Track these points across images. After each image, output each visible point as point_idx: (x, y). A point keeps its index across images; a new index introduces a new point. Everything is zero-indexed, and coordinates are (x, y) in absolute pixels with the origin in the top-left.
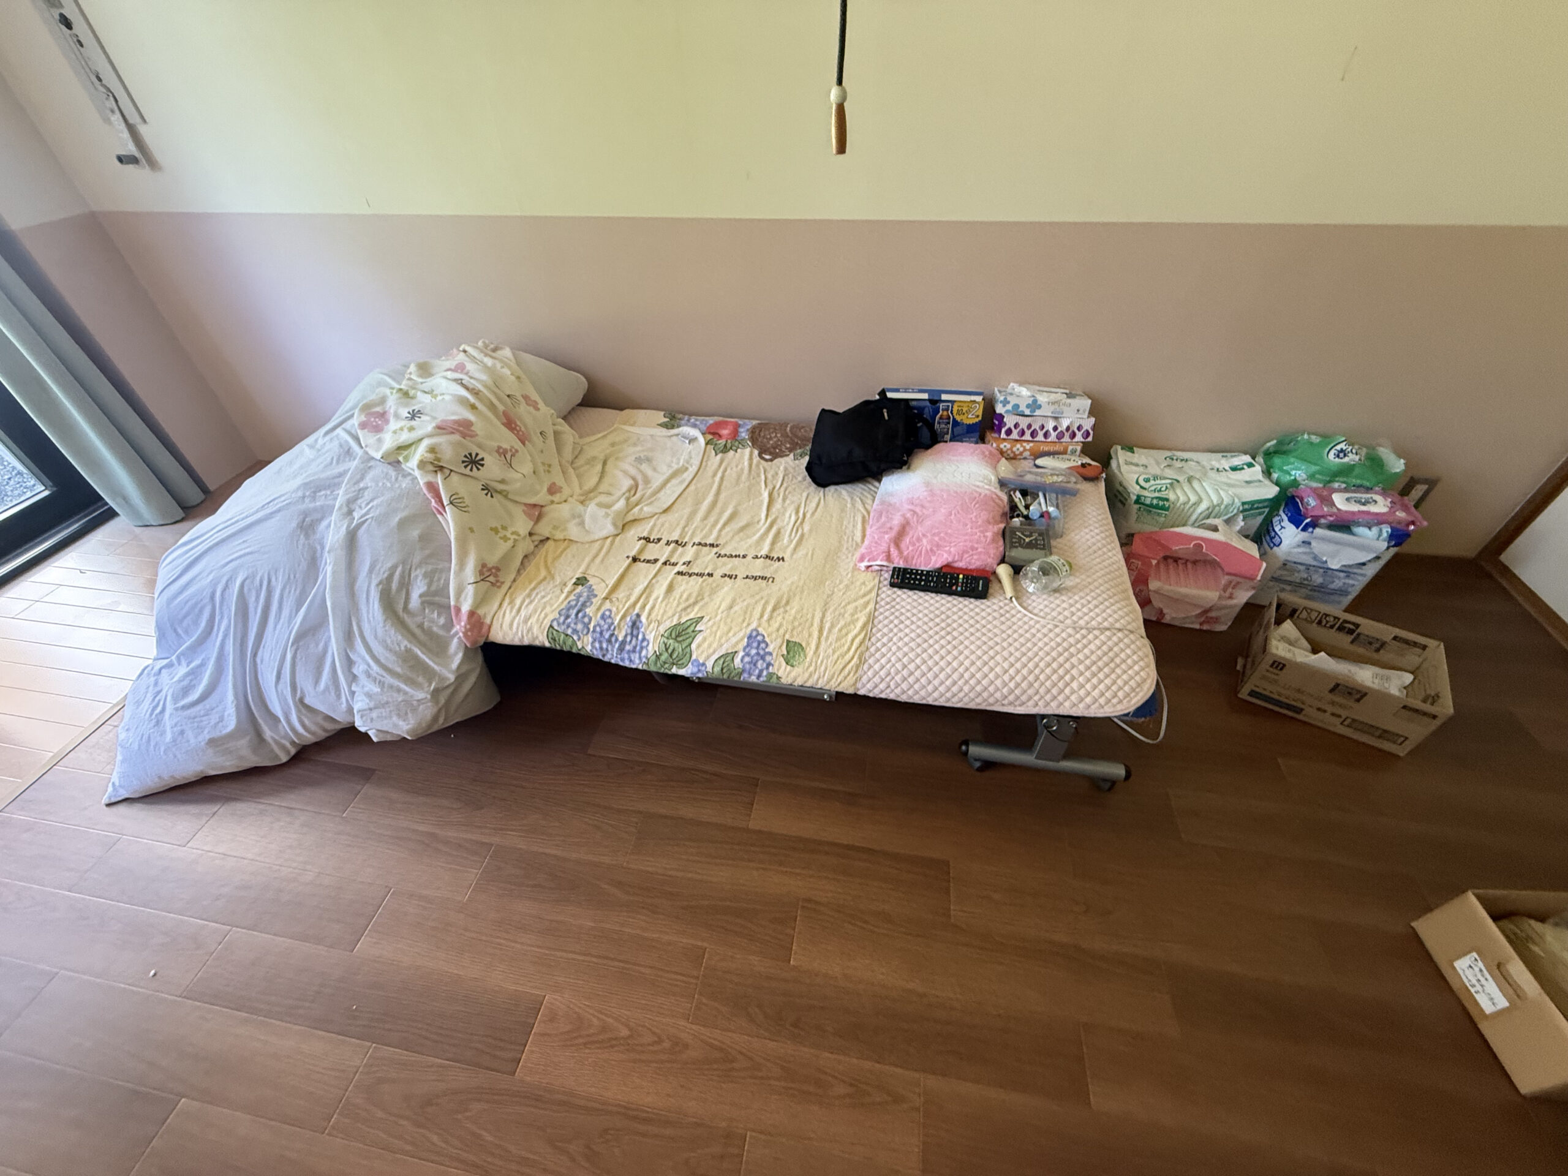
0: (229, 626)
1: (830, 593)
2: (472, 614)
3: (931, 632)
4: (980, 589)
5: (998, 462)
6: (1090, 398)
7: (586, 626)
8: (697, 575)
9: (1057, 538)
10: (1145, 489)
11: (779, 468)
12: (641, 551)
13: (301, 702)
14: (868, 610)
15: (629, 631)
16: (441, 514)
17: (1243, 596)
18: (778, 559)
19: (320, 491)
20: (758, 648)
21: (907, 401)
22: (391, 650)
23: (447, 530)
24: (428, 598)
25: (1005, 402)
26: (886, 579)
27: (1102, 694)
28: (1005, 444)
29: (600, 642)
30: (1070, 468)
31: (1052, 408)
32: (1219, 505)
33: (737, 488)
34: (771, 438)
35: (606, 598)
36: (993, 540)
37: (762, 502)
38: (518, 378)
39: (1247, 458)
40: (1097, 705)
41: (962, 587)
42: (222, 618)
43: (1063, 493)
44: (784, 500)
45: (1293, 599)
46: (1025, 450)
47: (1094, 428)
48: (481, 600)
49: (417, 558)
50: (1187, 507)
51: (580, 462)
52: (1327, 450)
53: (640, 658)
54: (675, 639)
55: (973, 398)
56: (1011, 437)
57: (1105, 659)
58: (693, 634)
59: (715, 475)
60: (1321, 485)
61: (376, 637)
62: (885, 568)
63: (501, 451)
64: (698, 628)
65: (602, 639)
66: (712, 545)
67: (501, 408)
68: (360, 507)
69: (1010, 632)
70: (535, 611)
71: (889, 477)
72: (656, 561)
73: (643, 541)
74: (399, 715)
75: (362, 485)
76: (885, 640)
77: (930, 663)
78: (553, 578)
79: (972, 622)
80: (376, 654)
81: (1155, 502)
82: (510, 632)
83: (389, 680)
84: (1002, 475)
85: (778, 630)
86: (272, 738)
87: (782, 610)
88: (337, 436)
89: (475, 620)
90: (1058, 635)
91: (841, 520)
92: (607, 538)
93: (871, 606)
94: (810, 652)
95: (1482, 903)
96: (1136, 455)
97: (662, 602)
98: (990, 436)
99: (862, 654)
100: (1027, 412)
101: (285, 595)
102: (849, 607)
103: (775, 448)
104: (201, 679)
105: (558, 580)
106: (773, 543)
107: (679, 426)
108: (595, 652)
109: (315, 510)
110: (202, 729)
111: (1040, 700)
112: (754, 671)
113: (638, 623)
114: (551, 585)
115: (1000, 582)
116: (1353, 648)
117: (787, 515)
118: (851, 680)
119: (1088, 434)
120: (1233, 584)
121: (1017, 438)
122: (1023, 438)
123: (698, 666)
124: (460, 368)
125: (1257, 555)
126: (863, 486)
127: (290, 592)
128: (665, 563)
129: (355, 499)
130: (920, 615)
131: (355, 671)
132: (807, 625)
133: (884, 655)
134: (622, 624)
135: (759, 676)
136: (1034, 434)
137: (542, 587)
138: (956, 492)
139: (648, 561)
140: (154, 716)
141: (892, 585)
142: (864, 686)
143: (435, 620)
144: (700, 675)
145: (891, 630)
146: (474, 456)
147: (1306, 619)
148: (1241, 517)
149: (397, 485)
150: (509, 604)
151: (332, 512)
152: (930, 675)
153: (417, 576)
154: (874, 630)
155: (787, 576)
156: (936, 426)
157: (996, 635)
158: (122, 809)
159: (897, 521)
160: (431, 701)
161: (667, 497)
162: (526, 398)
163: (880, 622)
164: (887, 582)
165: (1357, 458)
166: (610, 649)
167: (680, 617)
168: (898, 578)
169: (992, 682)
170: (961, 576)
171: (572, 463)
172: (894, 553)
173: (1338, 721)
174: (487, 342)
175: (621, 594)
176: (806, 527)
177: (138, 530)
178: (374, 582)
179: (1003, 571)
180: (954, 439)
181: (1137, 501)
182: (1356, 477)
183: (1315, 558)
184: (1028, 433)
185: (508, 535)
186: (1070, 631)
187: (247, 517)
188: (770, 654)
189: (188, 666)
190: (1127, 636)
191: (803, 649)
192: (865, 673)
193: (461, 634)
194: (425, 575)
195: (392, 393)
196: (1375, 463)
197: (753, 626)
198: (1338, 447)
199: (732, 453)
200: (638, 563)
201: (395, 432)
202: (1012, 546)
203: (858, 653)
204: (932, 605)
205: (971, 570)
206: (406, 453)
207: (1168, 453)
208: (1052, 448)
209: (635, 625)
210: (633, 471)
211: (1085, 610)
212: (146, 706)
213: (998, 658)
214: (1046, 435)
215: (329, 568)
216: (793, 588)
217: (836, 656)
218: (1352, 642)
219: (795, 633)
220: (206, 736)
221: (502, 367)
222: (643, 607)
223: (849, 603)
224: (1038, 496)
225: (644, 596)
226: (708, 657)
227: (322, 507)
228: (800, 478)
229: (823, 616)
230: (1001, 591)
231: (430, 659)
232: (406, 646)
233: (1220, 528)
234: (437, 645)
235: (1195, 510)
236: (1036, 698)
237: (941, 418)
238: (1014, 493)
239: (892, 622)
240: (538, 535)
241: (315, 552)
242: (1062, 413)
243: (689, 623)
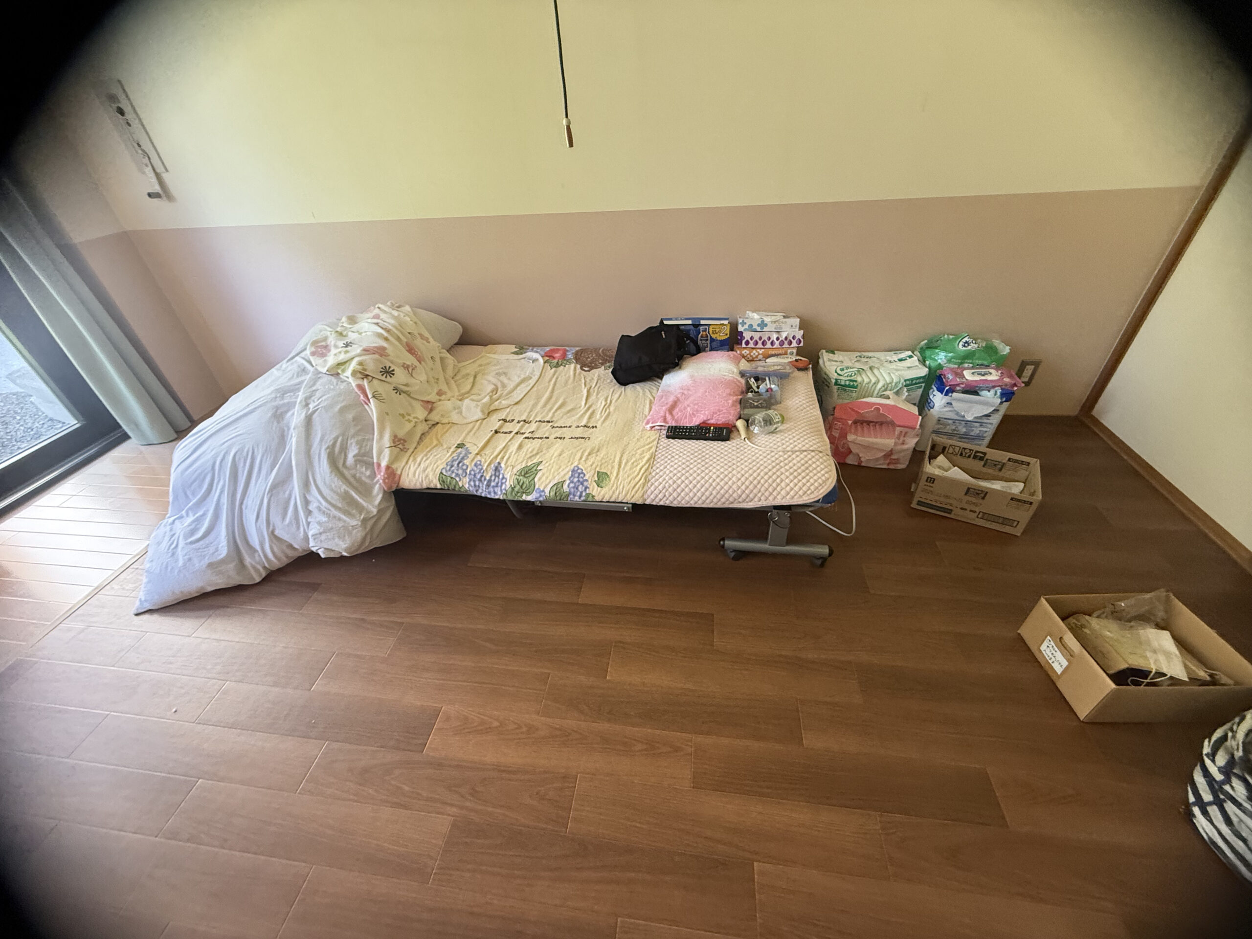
0: (224, 486)
1: (627, 443)
2: (388, 467)
3: (692, 461)
4: (724, 434)
5: (739, 362)
6: (798, 317)
7: (465, 471)
8: (538, 438)
9: (778, 404)
10: (841, 375)
11: (594, 375)
12: (501, 427)
13: (272, 534)
14: (651, 451)
15: (493, 473)
16: (367, 404)
17: (911, 443)
18: (593, 427)
19: (286, 394)
20: (578, 477)
21: (678, 326)
22: (335, 492)
23: (372, 416)
24: (359, 458)
25: (743, 324)
26: (664, 434)
27: (801, 489)
28: (745, 351)
29: (474, 481)
30: (790, 362)
31: (774, 325)
32: (891, 383)
33: (565, 388)
34: (589, 357)
35: (477, 454)
36: (733, 405)
37: (582, 396)
38: (415, 323)
39: (909, 353)
40: (798, 496)
41: (712, 434)
42: (219, 481)
43: (782, 377)
44: (597, 394)
45: (942, 440)
46: (759, 354)
47: (803, 336)
48: (394, 459)
49: (352, 431)
50: (870, 386)
51: (457, 378)
52: (957, 342)
53: (501, 491)
54: (524, 476)
55: (722, 322)
56: (749, 346)
57: (803, 468)
58: (536, 472)
59: (550, 381)
60: (956, 366)
61: (325, 483)
62: (663, 428)
63: (405, 366)
64: (539, 468)
65: (475, 479)
66: (548, 422)
67: (404, 340)
68: (314, 401)
69: (742, 457)
70: (431, 463)
71: (668, 375)
72: (511, 432)
73: (501, 421)
74: (339, 537)
75: (314, 388)
76: (662, 468)
77: (691, 478)
78: (442, 445)
79: (718, 453)
80: (325, 495)
81: (847, 383)
82: (414, 479)
83: (334, 512)
84: (742, 368)
85: (591, 465)
86: (251, 564)
87: (594, 455)
88: (296, 361)
89: (391, 473)
90: (773, 457)
91: (635, 403)
92: (477, 421)
93: (653, 449)
94: (613, 478)
95: (1050, 605)
96: (836, 355)
97: (515, 454)
98: (736, 347)
99: (646, 477)
100: (759, 329)
101: (264, 461)
102: (638, 451)
103: (591, 363)
104: (203, 524)
105: (445, 446)
106: (590, 418)
107: (525, 353)
108: (471, 488)
109: (284, 405)
110: (204, 556)
111: (762, 496)
112: (577, 493)
113: (499, 468)
114: (440, 449)
115: (738, 431)
116: (985, 470)
117: (599, 402)
118: (640, 493)
119: (800, 341)
120: (903, 434)
121: (753, 347)
122: (757, 346)
123: (539, 493)
124: (377, 317)
125: (917, 413)
126: (651, 383)
127: (267, 458)
128: (517, 433)
129: (310, 397)
130: (685, 452)
131: (310, 508)
132: (611, 462)
133: (661, 477)
134: (489, 469)
135: (580, 497)
136: (764, 343)
137: (434, 450)
138: (709, 379)
139: (506, 433)
140: (170, 550)
141: (668, 437)
142: (649, 496)
143: (364, 472)
144: (541, 499)
145: (666, 462)
146: (388, 368)
147: (952, 453)
148: (905, 389)
149: (338, 387)
150: (413, 461)
151: (295, 406)
152: (691, 486)
153: (351, 444)
154: (655, 463)
155: (597, 437)
156: (699, 342)
157: (733, 459)
158: (146, 617)
159: (671, 399)
160: (361, 527)
161: (517, 395)
162: (420, 335)
163: (659, 458)
164: (664, 436)
165: (976, 346)
166: (481, 485)
167: (527, 462)
168: (671, 432)
169: (731, 487)
170: (712, 428)
171: (453, 378)
172: (669, 417)
173: (975, 515)
174: (394, 303)
175: (487, 451)
176: (612, 408)
177: (143, 448)
178: (324, 448)
179: (740, 424)
180: (711, 350)
181: (836, 384)
182: (979, 359)
183: (957, 414)
184: (760, 343)
185: (411, 418)
186: (781, 453)
187: (238, 413)
188: (587, 481)
189: (194, 515)
190: (817, 454)
191: (608, 476)
192: (649, 488)
193: (381, 481)
194: (357, 443)
195: (331, 334)
196: (990, 349)
197: (576, 464)
198: (964, 340)
199: (562, 367)
200: (498, 434)
201: (335, 355)
202: (745, 407)
203: (644, 476)
204: (693, 446)
205: (720, 424)
206: (343, 367)
207: (859, 354)
208: (777, 352)
209: (497, 469)
210: (494, 380)
211: (791, 441)
212: (165, 544)
213: (734, 472)
214: (772, 343)
215: (294, 441)
216: (602, 442)
217: (630, 479)
218: (984, 466)
219: (603, 466)
220: (206, 561)
221: (404, 316)
222: (503, 458)
223: (639, 449)
224: (765, 380)
225: (503, 452)
226: (546, 486)
227: (288, 403)
228: (609, 381)
229: (622, 456)
230: (739, 436)
231: (360, 498)
232: (345, 490)
233: (891, 397)
234: (365, 490)
235: (876, 387)
236: (759, 495)
237: (702, 337)
238: (750, 379)
239: (666, 457)
240: (431, 420)
241: (284, 431)
242: (782, 328)
243: (532, 466)
